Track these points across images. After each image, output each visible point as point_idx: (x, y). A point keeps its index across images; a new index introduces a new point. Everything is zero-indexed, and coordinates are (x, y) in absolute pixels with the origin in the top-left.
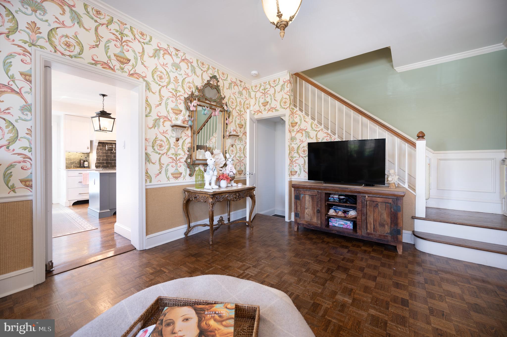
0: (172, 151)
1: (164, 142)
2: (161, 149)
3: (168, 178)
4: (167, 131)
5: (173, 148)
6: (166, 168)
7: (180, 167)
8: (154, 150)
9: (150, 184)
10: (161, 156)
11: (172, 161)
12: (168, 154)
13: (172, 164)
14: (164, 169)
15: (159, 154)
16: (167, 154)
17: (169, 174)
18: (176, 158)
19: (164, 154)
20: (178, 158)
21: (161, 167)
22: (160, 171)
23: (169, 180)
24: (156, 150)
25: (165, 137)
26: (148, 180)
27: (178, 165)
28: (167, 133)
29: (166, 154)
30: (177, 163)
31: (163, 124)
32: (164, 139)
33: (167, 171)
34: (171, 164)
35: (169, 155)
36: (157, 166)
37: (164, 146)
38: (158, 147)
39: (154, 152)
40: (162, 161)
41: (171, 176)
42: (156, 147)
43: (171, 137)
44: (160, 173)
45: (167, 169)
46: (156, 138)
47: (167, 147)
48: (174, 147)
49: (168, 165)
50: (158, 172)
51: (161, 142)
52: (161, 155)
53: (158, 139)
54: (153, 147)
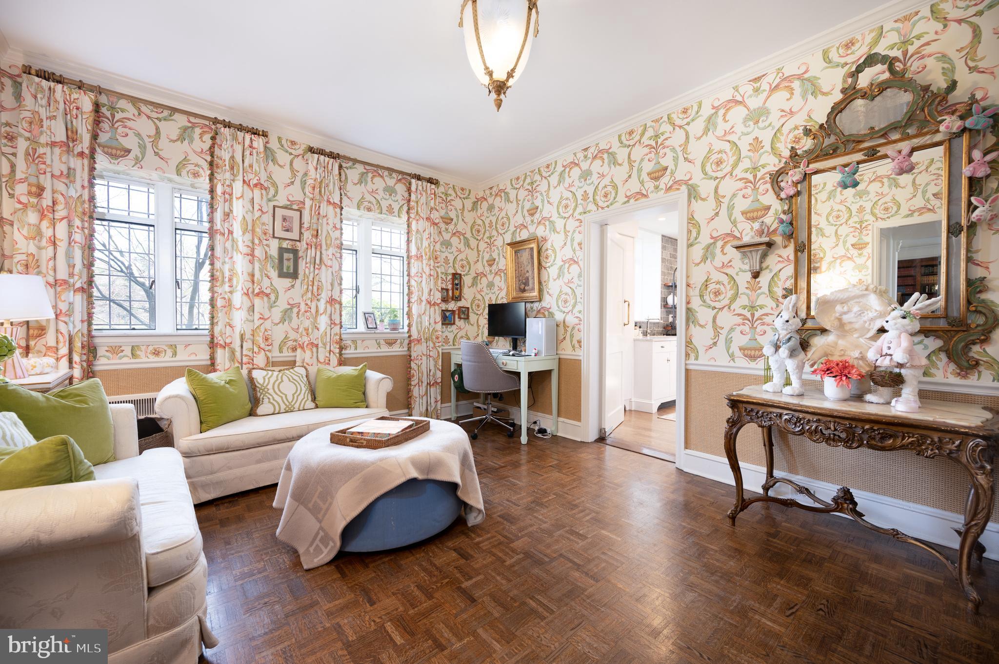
0: (743, 300)
1: (723, 284)
2: (717, 299)
3: (732, 357)
4: (730, 261)
5: (744, 294)
6: (727, 336)
7: (761, 335)
8: (704, 302)
9: (696, 362)
10: (718, 312)
11: (741, 321)
12: (732, 308)
13: (742, 327)
14: (722, 338)
15: (714, 308)
16: (729, 308)
17: (734, 348)
18: (753, 315)
19: (723, 308)
20: (757, 315)
21: (717, 334)
22: (715, 341)
23: (733, 360)
24: (708, 301)
25: (727, 274)
26: (692, 356)
27: (758, 330)
28: (731, 266)
29: (727, 307)
30: (755, 326)
31: (722, 251)
32: (725, 279)
33: (729, 341)
34: (739, 329)
35: (734, 310)
36: (709, 331)
37: (724, 291)
38: (712, 296)
39: (703, 305)
40: (719, 322)
41: (738, 353)
42: (707, 298)
43: (739, 273)
44: (715, 344)
45: (730, 336)
46: (706, 281)
47: (730, 294)
48: (748, 291)
49: (732, 330)
50: (711, 342)
51: (718, 286)
52: (716, 310)
53: (712, 281)
54: (701, 296)
